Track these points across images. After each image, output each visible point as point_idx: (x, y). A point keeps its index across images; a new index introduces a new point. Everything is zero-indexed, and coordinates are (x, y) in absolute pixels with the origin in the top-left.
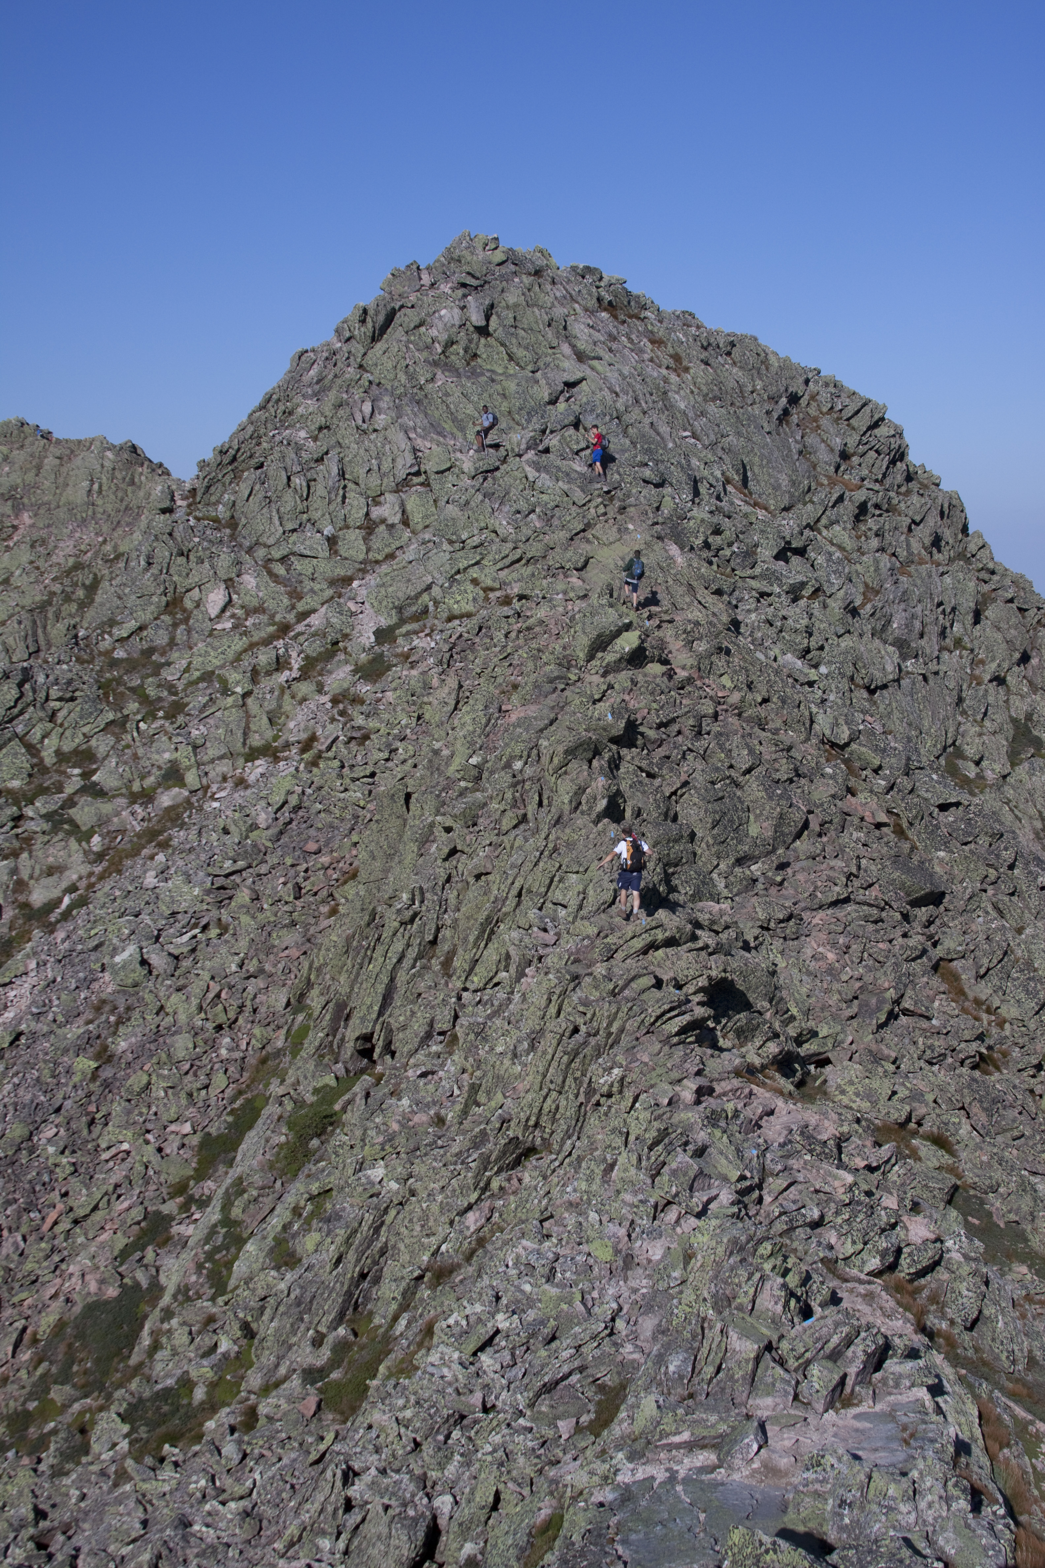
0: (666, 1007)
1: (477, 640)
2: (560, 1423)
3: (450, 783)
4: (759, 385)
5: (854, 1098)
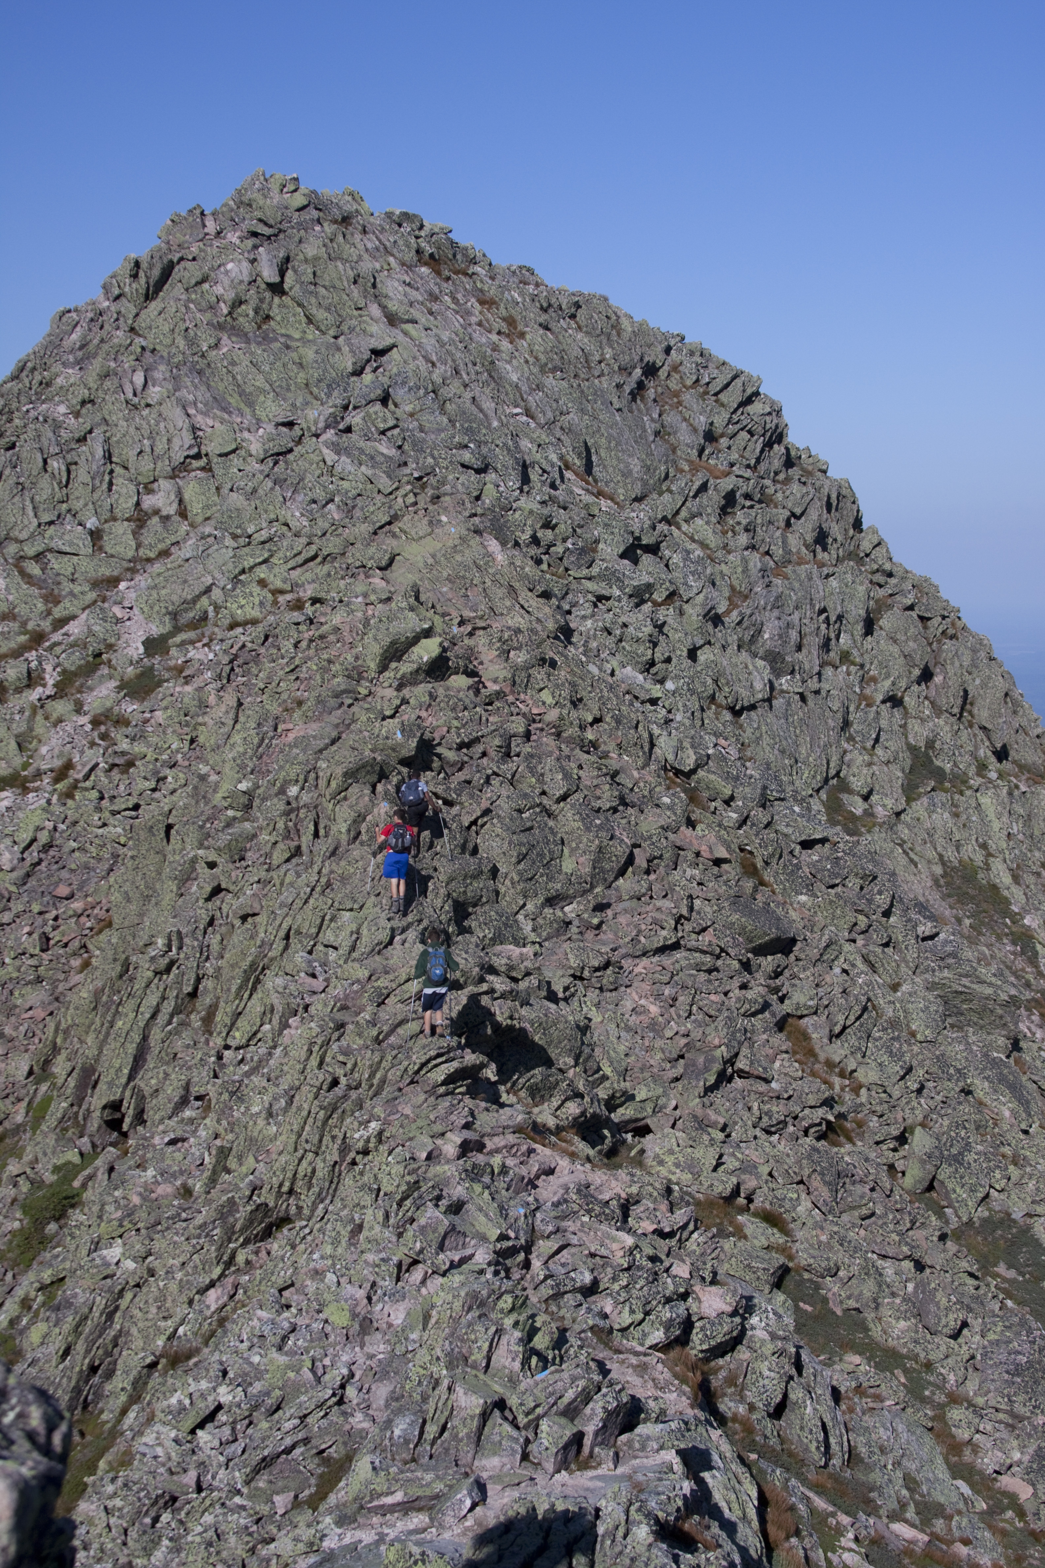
0: (433, 1053)
1: (262, 650)
2: (277, 1499)
3: (218, 811)
4: (609, 353)
5: (673, 1169)
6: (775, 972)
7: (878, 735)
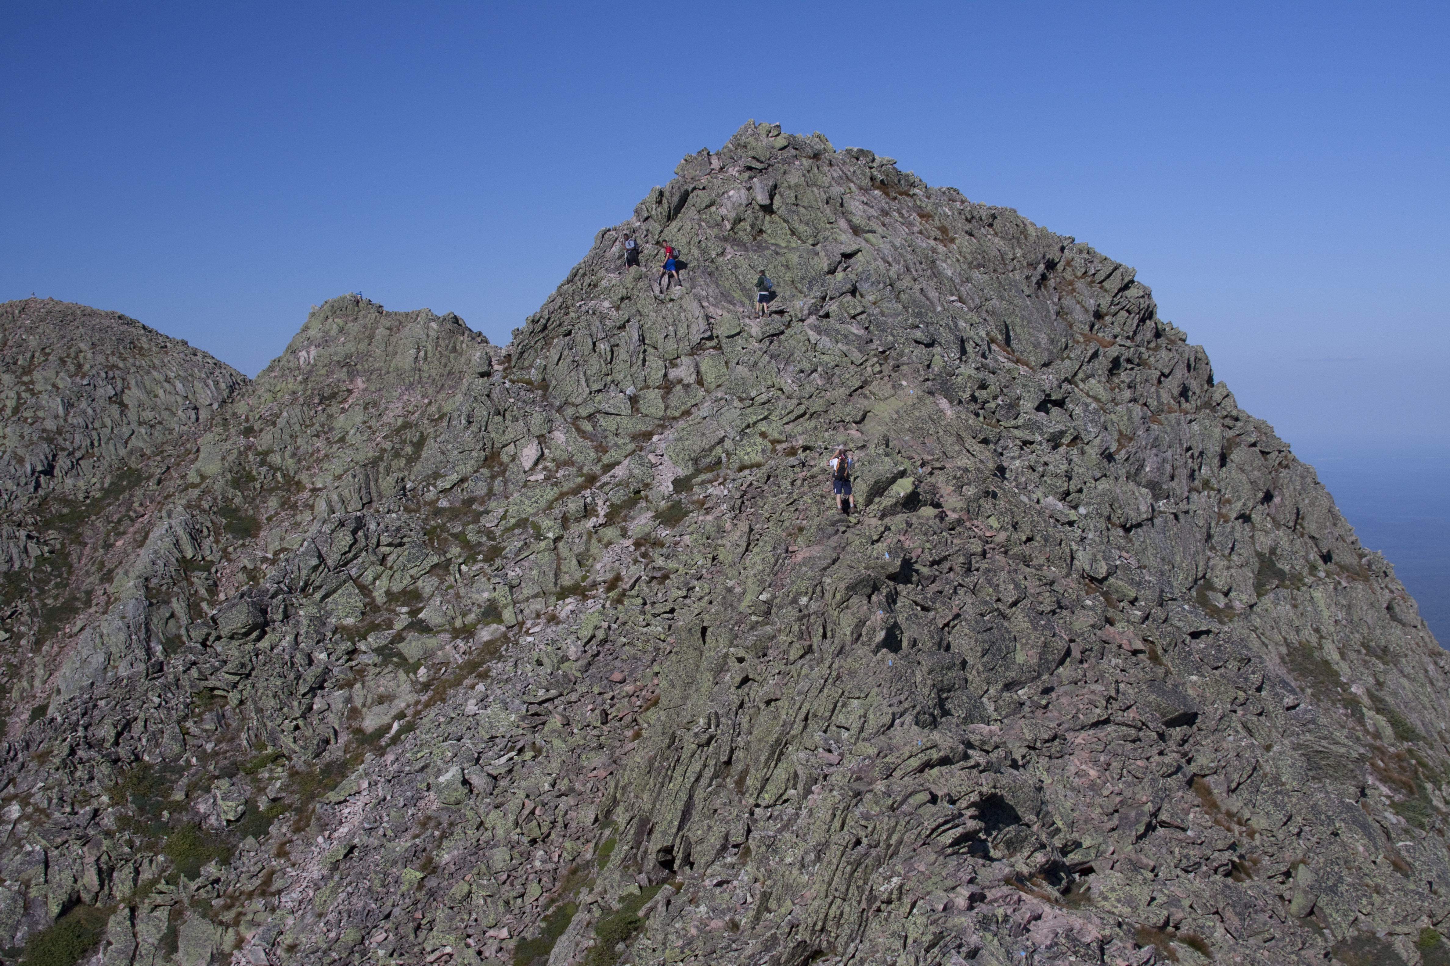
0: (941, 820)
1: (766, 488)
3: (742, 618)
4: (1019, 253)
5: (1116, 904)
6: (1182, 740)
7: (1234, 545)
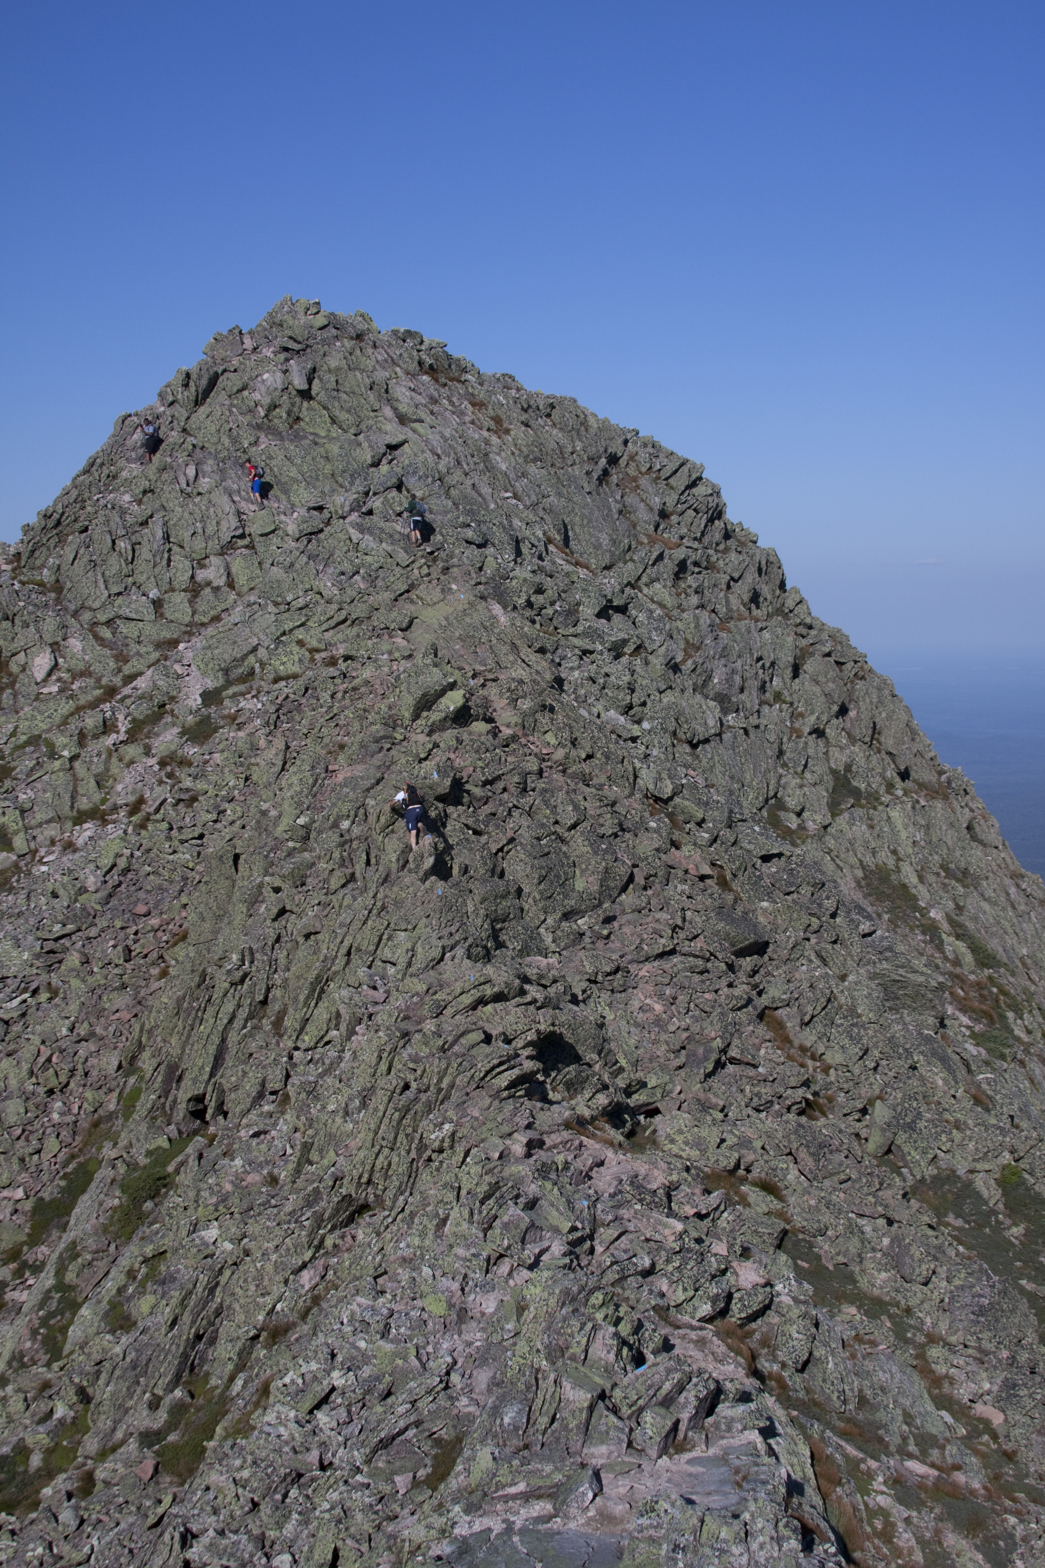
0: (496, 1062)
1: (304, 701)
2: (397, 1479)
3: (279, 843)
4: (579, 446)
5: (683, 1146)
6: (753, 970)
7: (807, 762)
